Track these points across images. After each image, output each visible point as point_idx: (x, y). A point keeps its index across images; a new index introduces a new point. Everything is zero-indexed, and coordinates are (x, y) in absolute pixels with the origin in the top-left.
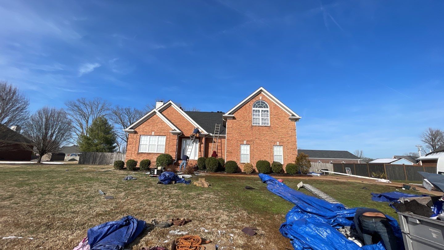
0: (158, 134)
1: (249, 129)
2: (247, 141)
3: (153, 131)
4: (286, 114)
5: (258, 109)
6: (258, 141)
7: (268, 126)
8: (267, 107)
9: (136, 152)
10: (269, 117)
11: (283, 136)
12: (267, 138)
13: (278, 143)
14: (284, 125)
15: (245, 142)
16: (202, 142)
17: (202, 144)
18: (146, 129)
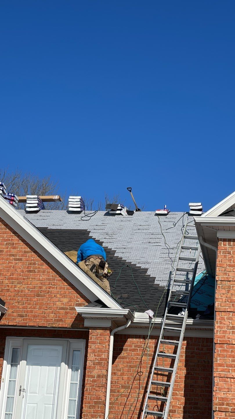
16: (98, 356)
17: (97, 367)
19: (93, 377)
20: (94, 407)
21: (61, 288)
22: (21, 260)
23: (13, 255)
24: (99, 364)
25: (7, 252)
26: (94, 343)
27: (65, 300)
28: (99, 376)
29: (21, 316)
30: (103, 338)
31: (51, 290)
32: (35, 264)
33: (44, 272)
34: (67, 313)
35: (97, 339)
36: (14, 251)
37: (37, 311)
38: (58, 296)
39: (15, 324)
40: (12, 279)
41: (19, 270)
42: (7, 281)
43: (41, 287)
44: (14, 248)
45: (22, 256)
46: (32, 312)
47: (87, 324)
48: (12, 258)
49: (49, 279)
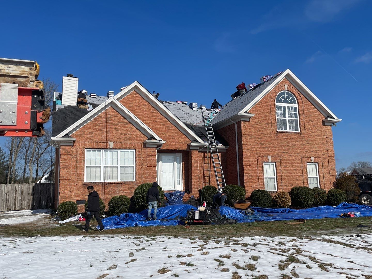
0: (121, 146)
1: (273, 138)
2: (272, 157)
3: (112, 140)
5: (282, 104)
6: (286, 157)
7: (298, 133)
8: (295, 103)
10: (298, 119)
11: (318, 149)
12: (298, 151)
13: (312, 158)
14: (318, 132)
15: (270, 158)
16: (196, 159)
17: (195, 163)
18: (96, 137)
19: (194, 167)
20: (195, 177)
21: (180, 135)
22: (164, 124)
23: (161, 123)
24: (196, 162)
25: (159, 121)
26: (194, 155)
27: (182, 140)
28: (196, 166)
29: (167, 146)
30: (196, 153)
31: (177, 136)
32: (170, 126)
33: (173, 129)
34: (183, 145)
35: (194, 153)
36: (161, 121)
37: (173, 144)
38: (179, 138)
39: (165, 149)
40: (162, 132)
41: (164, 129)
42: (160, 133)
43: (173, 135)
44: (161, 120)
45: (165, 123)
46: (171, 144)
47: (191, 148)
48: (161, 124)
49: (176, 132)
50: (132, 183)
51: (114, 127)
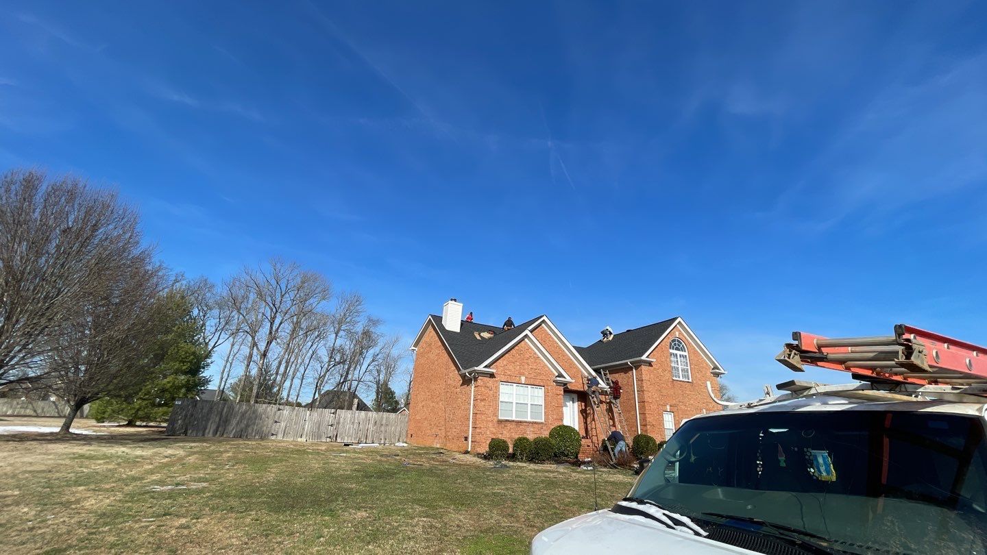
0: (532, 381)
1: (670, 386)
2: (671, 406)
3: (523, 374)
4: (707, 365)
5: (675, 352)
6: (682, 407)
7: (688, 382)
8: (685, 351)
9: (496, 419)
10: (689, 368)
11: (708, 401)
12: (692, 402)
13: (704, 411)
15: (668, 408)
18: (510, 370)
29: (571, 385)
31: (578, 375)
41: (567, 366)
42: (566, 370)
46: (574, 384)
48: (564, 361)
50: (542, 423)
51: (526, 361)
